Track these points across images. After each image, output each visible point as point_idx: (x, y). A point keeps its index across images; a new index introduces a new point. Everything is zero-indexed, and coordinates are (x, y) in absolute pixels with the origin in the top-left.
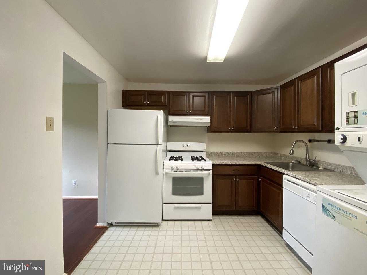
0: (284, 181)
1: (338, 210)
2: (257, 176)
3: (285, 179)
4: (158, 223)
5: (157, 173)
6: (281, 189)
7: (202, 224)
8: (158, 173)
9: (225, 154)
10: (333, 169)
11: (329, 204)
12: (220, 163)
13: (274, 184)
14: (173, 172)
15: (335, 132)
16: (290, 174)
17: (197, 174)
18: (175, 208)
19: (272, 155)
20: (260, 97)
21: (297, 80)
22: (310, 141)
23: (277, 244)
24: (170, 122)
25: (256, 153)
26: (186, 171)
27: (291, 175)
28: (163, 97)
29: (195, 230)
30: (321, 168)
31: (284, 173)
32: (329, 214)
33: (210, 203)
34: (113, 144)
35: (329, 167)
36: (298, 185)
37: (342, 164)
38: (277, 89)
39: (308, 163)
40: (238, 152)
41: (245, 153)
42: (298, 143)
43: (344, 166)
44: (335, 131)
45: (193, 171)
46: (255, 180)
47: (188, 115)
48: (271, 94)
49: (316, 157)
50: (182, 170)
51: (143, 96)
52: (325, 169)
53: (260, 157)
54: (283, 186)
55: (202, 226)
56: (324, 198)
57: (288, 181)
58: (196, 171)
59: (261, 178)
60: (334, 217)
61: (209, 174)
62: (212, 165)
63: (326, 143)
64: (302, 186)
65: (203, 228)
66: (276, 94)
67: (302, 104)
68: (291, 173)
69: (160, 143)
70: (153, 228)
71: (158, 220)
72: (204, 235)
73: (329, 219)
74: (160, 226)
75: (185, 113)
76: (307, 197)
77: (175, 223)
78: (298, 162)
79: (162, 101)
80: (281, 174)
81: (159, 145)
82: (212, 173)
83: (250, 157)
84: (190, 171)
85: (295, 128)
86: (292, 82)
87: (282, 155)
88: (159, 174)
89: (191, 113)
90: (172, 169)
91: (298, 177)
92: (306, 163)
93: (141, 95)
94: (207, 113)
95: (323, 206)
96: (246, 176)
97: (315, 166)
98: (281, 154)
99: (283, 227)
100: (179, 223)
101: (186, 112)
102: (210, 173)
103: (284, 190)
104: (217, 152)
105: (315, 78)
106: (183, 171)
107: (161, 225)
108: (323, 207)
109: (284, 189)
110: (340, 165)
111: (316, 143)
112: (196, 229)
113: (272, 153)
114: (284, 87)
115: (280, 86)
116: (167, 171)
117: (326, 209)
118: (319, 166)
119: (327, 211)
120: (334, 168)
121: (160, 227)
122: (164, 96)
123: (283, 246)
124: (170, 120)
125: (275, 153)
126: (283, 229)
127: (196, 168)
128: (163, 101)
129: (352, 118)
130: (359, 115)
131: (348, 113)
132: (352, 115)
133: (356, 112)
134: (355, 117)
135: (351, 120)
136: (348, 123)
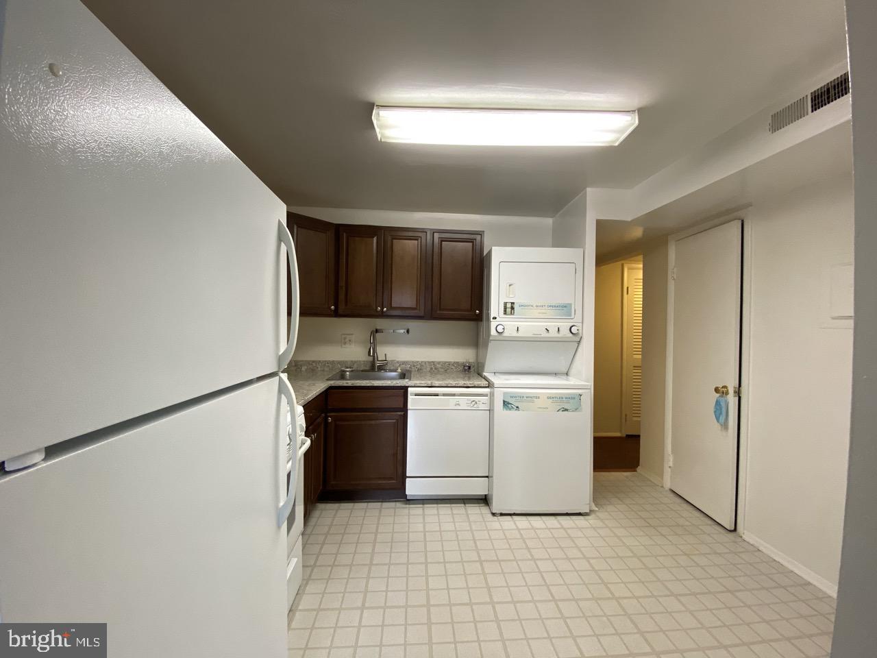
0: (411, 398)
1: (521, 399)
3: (411, 394)
6: (398, 415)
10: (408, 369)
11: (512, 397)
13: (375, 414)
15: (491, 321)
16: (420, 384)
21: (382, 231)
27: (422, 385)
31: (407, 385)
32: (512, 407)
36: (437, 395)
39: (376, 368)
49: (385, 355)
54: (409, 408)
56: (505, 394)
57: (417, 395)
59: (331, 415)
60: (517, 407)
64: (444, 395)
67: (394, 273)
68: (422, 382)
73: (513, 412)
76: (456, 405)
85: (381, 310)
91: (436, 383)
92: (374, 367)
95: (504, 402)
105: (418, 242)
108: (504, 404)
109: (410, 412)
117: (509, 403)
119: (509, 406)
129: (509, 309)
130: (516, 306)
131: (505, 304)
132: (509, 305)
133: (513, 303)
134: (512, 308)
135: (509, 310)
136: (505, 313)
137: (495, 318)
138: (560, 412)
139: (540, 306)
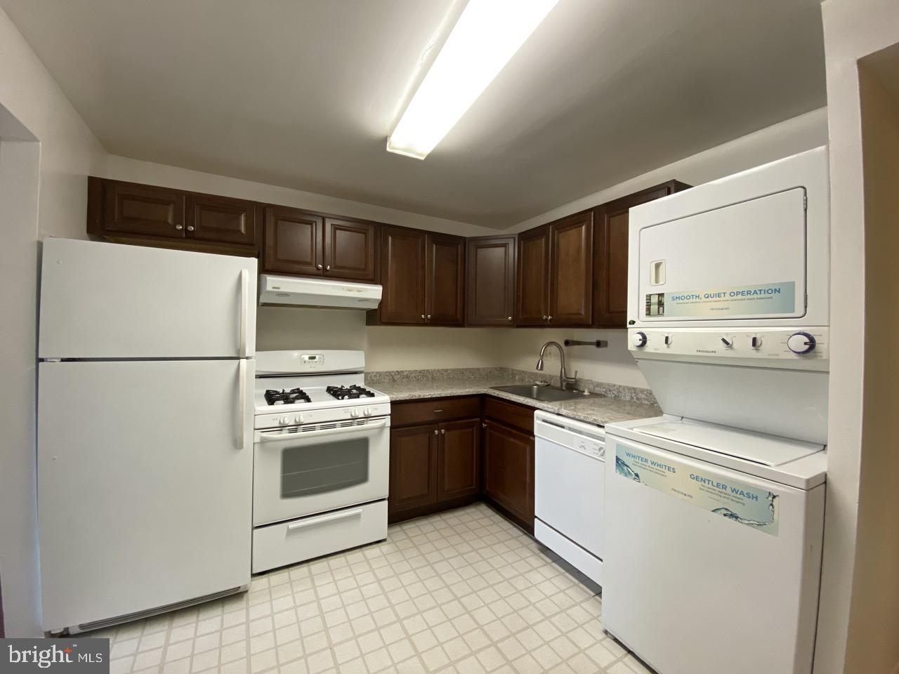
0: (537, 422)
1: (644, 463)
2: (478, 419)
3: (538, 418)
4: (239, 587)
5: (237, 444)
6: (529, 439)
7: (365, 557)
8: (242, 443)
9: (407, 377)
10: (603, 393)
11: (628, 455)
12: (407, 398)
13: (514, 432)
14: (285, 434)
15: (627, 329)
16: (548, 408)
17: (354, 432)
18: (291, 532)
19: (496, 372)
20: (481, 252)
21: (551, 227)
22: (567, 343)
23: (526, 553)
24: (269, 292)
25: (469, 369)
26: (323, 428)
27: (550, 410)
28: (243, 218)
29: (351, 574)
30: (586, 393)
31: (536, 406)
32: (629, 472)
33: (383, 500)
34: (63, 360)
35: (597, 390)
36: (563, 427)
37: (616, 384)
38: (512, 240)
39: (564, 384)
40: (434, 370)
41: (449, 372)
42: (548, 348)
43: (620, 386)
44: (628, 326)
45: (343, 426)
46: (475, 428)
47: (320, 276)
48: (503, 249)
49: (576, 372)
50: (310, 427)
51: (171, 208)
52: (593, 395)
53: (475, 378)
54: (535, 434)
55: (367, 560)
56: (619, 446)
57: (544, 421)
58: (351, 425)
59: (487, 421)
60: (637, 475)
61: (382, 428)
62: (389, 405)
63: (594, 347)
64: (570, 429)
65: (369, 564)
66: (512, 250)
67: (560, 272)
68: (550, 406)
69: (247, 356)
70: (223, 607)
71: (241, 579)
72: (379, 581)
73: (630, 481)
74: (245, 596)
75: (312, 269)
76: (581, 447)
77: (291, 573)
78: (546, 384)
79: (240, 231)
80: (530, 411)
81: (243, 362)
82: (389, 425)
83: (458, 379)
84: (334, 426)
85: (546, 319)
86: (542, 231)
87: (515, 372)
88: (245, 445)
89: (328, 273)
90: (282, 427)
91: (563, 411)
92: (562, 384)
93: (168, 203)
94: (371, 277)
95: (618, 459)
96: (458, 422)
97: (577, 390)
98: (513, 370)
99: (536, 514)
100: (303, 570)
101: (315, 268)
102: (385, 424)
103: (537, 441)
104: (390, 373)
105: (584, 227)
106: (313, 429)
107: (249, 592)
108: (617, 462)
109: (536, 439)
110: (615, 385)
111: (576, 347)
112: (352, 572)
113: (496, 369)
114: (526, 238)
115: (520, 234)
116: (265, 435)
117: (623, 463)
118: (581, 389)
119: (625, 468)
120: (605, 392)
121: (250, 595)
122: (246, 216)
123: (535, 554)
124: (269, 288)
125: (501, 368)
126: (536, 519)
127: (350, 417)
128: (243, 230)
129: (656, 305)
130: (666, 300)
131: (649, 297)
132: (655, 300)
133: (661, 295)
134: (661, 304)
135: (654, 308)
136: (649, 313)
137: (633, 322)
138: (718, 516)
139: (715, 295)
